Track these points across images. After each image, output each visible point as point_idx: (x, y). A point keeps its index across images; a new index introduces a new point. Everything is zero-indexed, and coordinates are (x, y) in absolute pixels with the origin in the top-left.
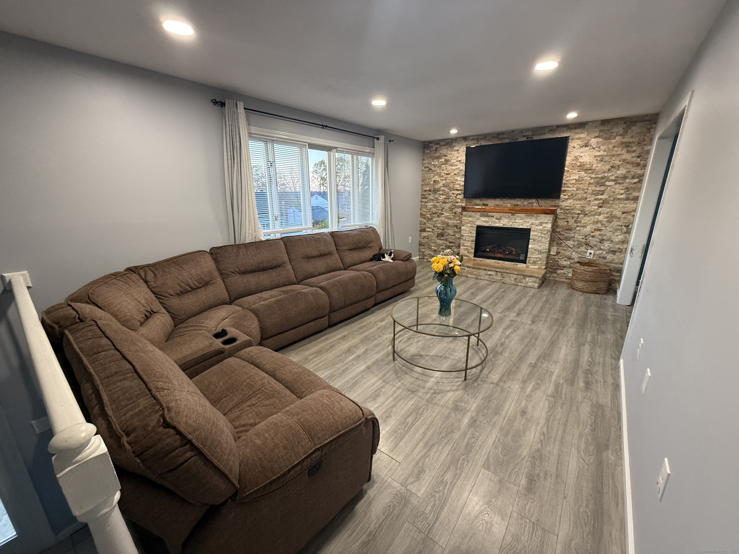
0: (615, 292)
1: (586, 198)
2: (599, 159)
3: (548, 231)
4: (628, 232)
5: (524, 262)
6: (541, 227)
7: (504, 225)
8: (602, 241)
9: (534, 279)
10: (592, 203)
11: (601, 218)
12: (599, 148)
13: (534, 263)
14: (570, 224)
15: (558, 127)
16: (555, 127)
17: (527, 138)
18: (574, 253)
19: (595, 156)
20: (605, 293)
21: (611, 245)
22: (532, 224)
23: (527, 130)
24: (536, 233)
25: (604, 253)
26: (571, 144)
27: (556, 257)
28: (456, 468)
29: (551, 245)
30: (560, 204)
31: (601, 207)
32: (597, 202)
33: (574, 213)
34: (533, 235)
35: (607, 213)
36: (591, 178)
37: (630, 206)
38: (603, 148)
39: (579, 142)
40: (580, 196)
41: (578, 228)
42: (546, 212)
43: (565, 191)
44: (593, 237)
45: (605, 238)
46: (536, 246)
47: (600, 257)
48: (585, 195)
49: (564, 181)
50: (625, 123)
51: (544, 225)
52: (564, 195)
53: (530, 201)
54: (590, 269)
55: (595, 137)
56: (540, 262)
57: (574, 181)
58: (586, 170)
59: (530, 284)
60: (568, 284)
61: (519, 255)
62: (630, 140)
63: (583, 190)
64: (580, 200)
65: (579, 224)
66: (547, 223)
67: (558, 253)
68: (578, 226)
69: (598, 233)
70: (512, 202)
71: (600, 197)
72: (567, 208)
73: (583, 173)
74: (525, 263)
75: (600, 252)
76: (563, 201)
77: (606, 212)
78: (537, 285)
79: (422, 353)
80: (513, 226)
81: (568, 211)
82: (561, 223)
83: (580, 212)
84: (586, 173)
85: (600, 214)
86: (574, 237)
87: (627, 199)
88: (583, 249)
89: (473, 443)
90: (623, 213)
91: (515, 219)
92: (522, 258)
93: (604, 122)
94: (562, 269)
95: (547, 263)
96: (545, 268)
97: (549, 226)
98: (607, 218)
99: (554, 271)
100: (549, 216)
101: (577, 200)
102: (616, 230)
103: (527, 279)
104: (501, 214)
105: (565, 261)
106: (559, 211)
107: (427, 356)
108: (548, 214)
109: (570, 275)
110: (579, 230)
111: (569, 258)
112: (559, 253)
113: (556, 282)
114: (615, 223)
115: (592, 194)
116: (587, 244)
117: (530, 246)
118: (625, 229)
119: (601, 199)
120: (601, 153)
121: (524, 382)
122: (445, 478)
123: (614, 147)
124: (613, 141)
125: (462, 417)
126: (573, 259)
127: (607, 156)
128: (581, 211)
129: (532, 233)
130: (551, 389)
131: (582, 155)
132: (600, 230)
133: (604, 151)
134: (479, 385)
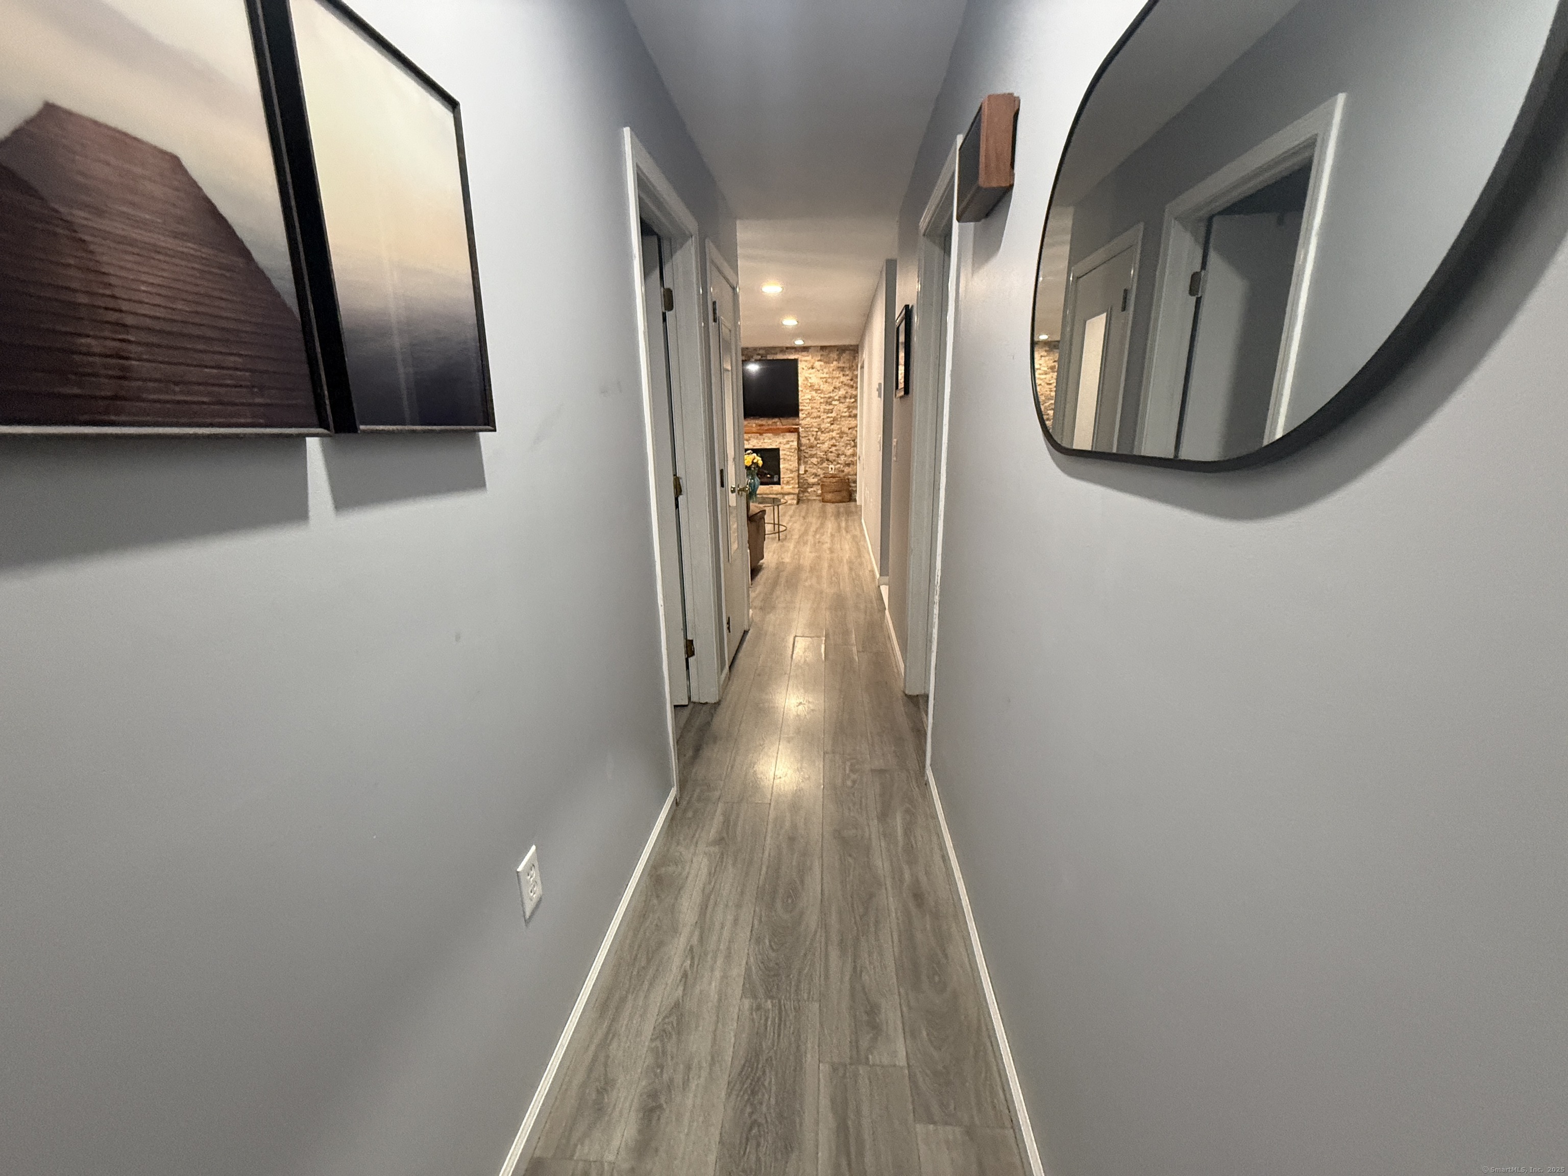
0: (855, 500)
1: (820, 417)
2: (824, 380)
3: (795, 449)
4: (855, 446)
5: (778, 483)
6: (788, 446)
7: (754, 446)
8: (838, 456)
9: (792, 496)
10: (825, 421)
11: (834, 434)
12: (822, 370)
13: (788, 483)
14: (812, 441)
15: (787, 348)
16: (785, 349)
17: (762, 357)
18: (819, 470)
19: (821, 378)
20: (849, 501)
21: (845, 459)
22: (780, 443)
23: (761, 348)
24: (785, 452)
25: (842, 466)
26: (801, 366)
27: (805, 476)
29: (799, 464)
30: (800, 422)
31: (832, 424)
32: (829, 420)
33: (813, 431)
34: (782, 454)
35: (838, 430)
36: (821, 398)
37: (853, 423)
38: (825, 370)
39: (806, 364)
40: (815, 415)
41: (818, 445)
42: (790, 431)
43: (802, 410)
44: (831, 452)
45: (840, 453)
46: (787, 465)
47: (839, 471)
48: (819, 414)
49: (800, 401)
50: (837, 350)
51: (791, 443)
52: (803, 414)
53: (774, 421)
54: (834, 480)
55: (818, 361)
56: (793, 481)
57: (808, 401)
58: (816, 390)
59: (789, 502)
60: (820, 500)
61: (772, 477)
62: (843, 365)
63: (817, 409)
64: (815, 418)
65: (819, 442)
66: (793, 441)
67: (806, 471)
68: (818, 443)
69: (833, 449)
70: (757, 422)
71: (830, 415)
72: (807, 426)
73: (814, 393)
74: (780, 484)
75: (839, 466)
76: (802, 420)
77: (837, 429)
78: (795, 502)
80: (762, 447)
81: (807, 429)
82: (804, 441)
83: (817, 430)
84: (816, 393)
85: (833, 431)
86: (816, 454)
87: (850, 416)
88: (825, 465)
90: (849, 429)
91: (764, 439)
92: (776, 480)
93: (823, 348)
94: (812, 487)
95: (799, 483)
96: (798, 487)
97: (795, 443)
98: (838, 434)
99: (805, 491)
100: (793, 434)
101: (813, 418)
102: (847, 444)
103: (786, 497)
104: (750, 435)
105: (813, 478)
106: (801, 430)
108: (792, 432)
109: (820, 492)
110: (820, 447)
111: (816, 475)
112: (807, 471)
113: (809, 500)
114: (845, 438)
115: (824, 412)
116: (828, 460)
117: (781, 466)
118: (853, 443)
119: (831, 417)
120: (825, 375)
121: (814, 536)
123: (833, 370)
124: (832, 365)
126: (819, 476)
127: (829, 378)
128: (819, 429)
129: (781, 453)
130: (829, 535)
131: (810, 376)
132: (835, 446)
133: (827, 373)
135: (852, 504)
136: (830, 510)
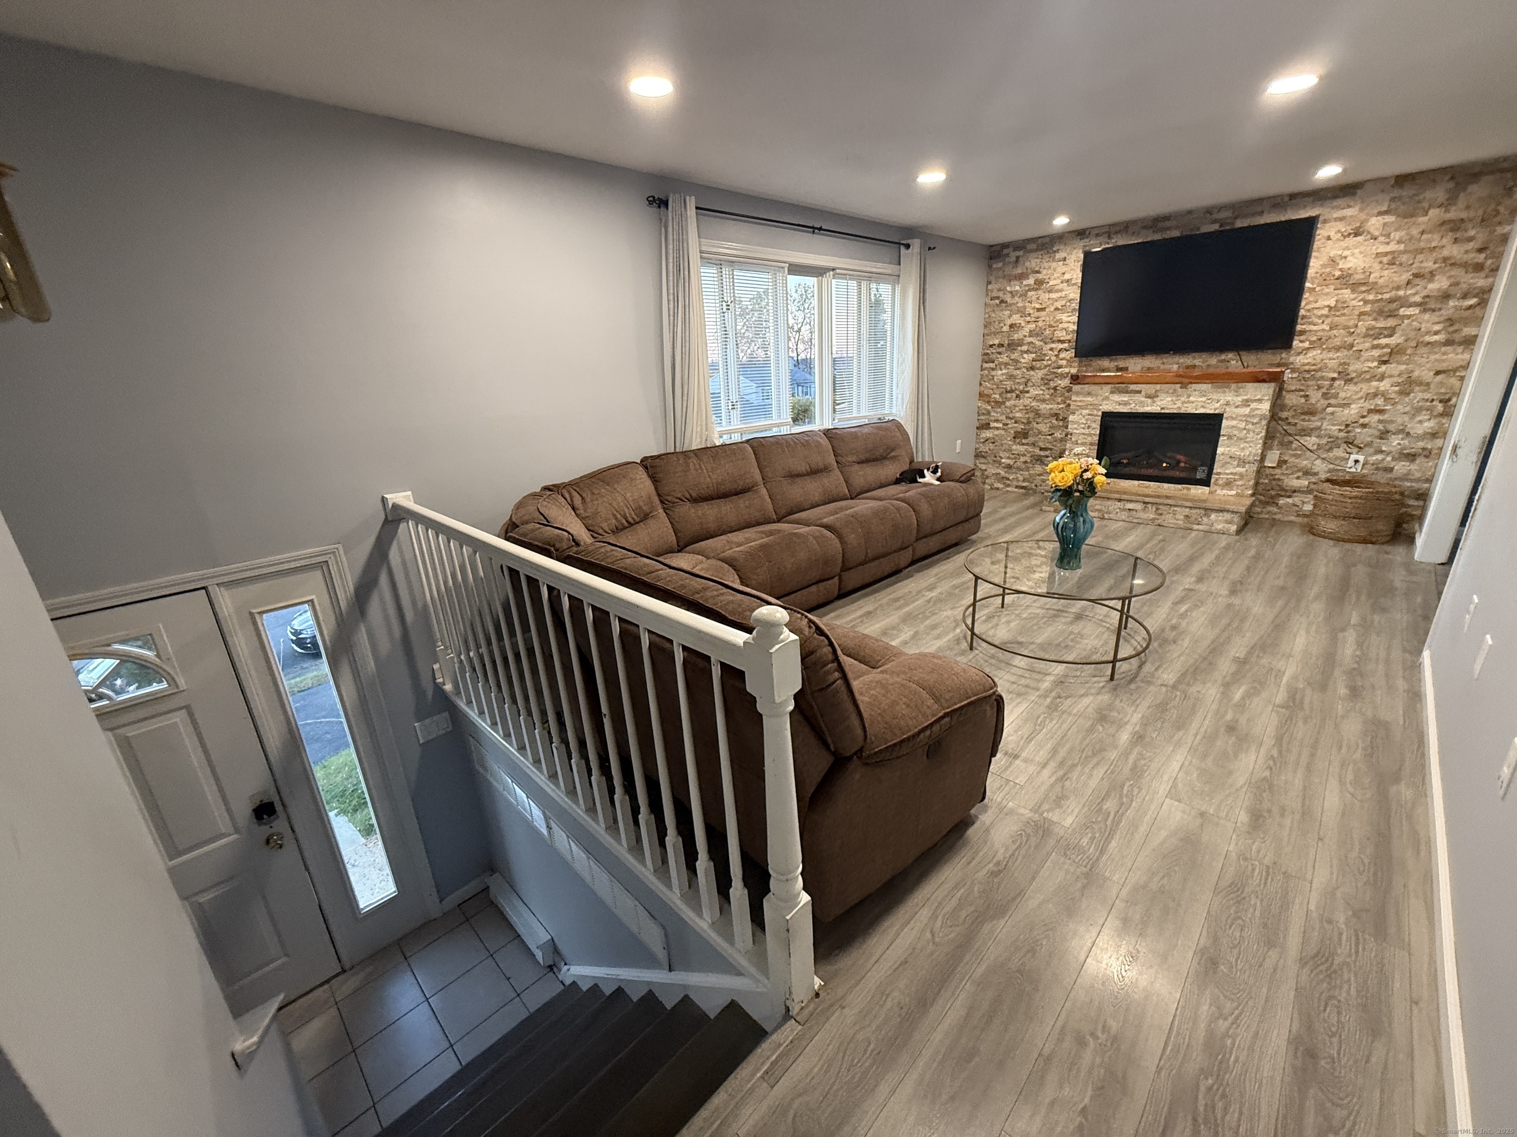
0: (1410, 540)
1: (1352, 346)
2: (1385, 260)
3: (1262, 417)
4: (1448, 413)
5: (1206, 482)
6: (1247, 410)
7: (1162, 409)
8: (1384, 435)
9: (1228, 516)
10: (1365, 355)
11: (1384, 385)
12: (1388, 236)
13: (1228, 484)
14: (1313, 401)
15: (1293, 196)
16: (1286, 199)
17: (1221, 226)
18: (1318, 462)
19: (1378, 255)
20: (1387, 542)
21: (1406, 442)
22: (1228, 404)
23: (1221, 208)
24: (1234, 423)
25: (1389, 459)
26: (1322, 232)
27: (1278, 471)
28: (1121, 796)
29: (1267, 446)
30: (1292, 359)
31: (1385, 362)
32: (1376, 353)
33: (1322, 378)
34: (1228, 427)
35: (1399, 375)
36: (1366, 302)
37: (1454, 357)
38: (1396, 235)
39: (1342, 227)
40: (1337, 342)
41: (1330, 410)
42: (1258, 379)
43: (1302, 333)
44: (1364, 426)
45: (1391, 427)
46: (1235, 450)
47: (1377, 469)
48: (1349, 340)
49: (1302, 312)
50: (1452, 178)
51: (1254, 405)
52: (1301, 342)
53: (1223, 357)
54: (1356, 492)
55: (1380, 214)
56: (1240, 483)
57: (1325, 311)
58: (1354, 287)
59: (1220, 527)
60: (1302, 526)
61: (1195, 469)
62: (1464, 215)
63: (1346, 327)
64: (1338, 349)
65: (1332, 401)
66: (1260, 401)
67: (1281, 463)
68: (1329, 405)
69: (1376, 417)
70: (1181, 361)
71: (1384, 341)
72: (1307, 368)
73: (1346, 293)
74: (1209, 486)
75: (1380, 457)
76: (1299, 354)
77: (1396, 373)
78: (1234, 528)
79: (1020, 639)
80: (1182, 411)
81: (1308, 375)
82: (1291, 399)
83: (1335, 375)
84: (1353, 291)
85: (1382, 378)
86: (1319, 428)
87: (1448, 343)
88: (1339, 452)
89: (1145, 765)
90: (1438, 373)
91: (1189, 396)
92: (1200, 475)
93: (1402, 180)
94: (1289, 497)
95: (1257, 484)
96: (1253, 495)
97: (1265, 407)
98: (1398, 384)
99: (1272, 501)
100: (1266, 385)
101: (1329, 350)
102: (1419, 410)
103: (1213, 516)
104: (1158, 387)
105: (1298, 478)
106: (1288, 375)
107: (1032, 643)
108: (1264, 381)
109: (1308, 507)
110: (1332, 414)
111: (1307, 473)
112: (1285, 462)
113: (1274, 523)
114: (1418, 395)
115: (1366, 336)
116: (1349, 443)
117: (1220, 450)
118: (1440, 407)
119: (1387, 346)
120: (1392, 247)
121: (1227, 686)
122: (1105, 807)
123: (1422, 233)
124: (1422, 219)
125: (1117, 731)
126: (1316, 474)
127: (1405, 252)
128: (1339, 373)
129: (1225, 423)
130: (1281, 696)
131: (1346, 253)
132: (1381, 412)
133: (1399, 242)
134: (1138, 688)
135: (1398, 553)
136: (1322, 570)
